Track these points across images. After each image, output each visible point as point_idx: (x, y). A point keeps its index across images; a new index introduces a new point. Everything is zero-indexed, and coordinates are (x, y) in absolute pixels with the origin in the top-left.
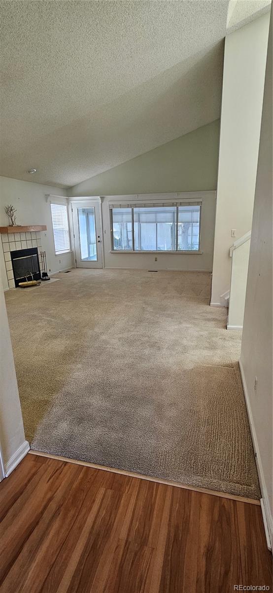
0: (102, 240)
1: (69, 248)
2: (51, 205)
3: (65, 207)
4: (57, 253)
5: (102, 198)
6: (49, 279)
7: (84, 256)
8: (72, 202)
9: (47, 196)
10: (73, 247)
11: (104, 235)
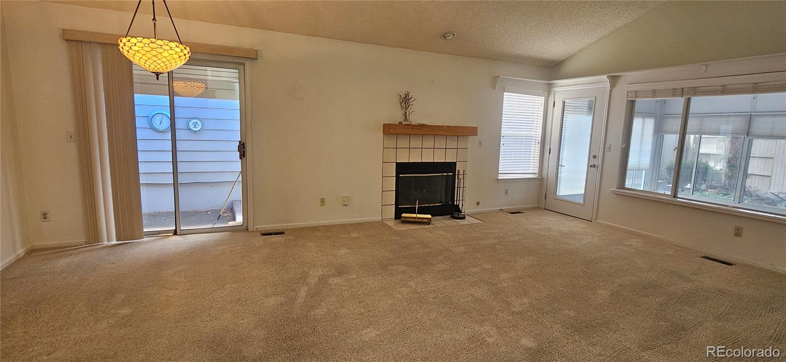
0: (600, 163)
1: (537, 171)
2: (505, 93)
3: (542, 99)
4: (500, 177)
5: (614, 80)
6: (464, 218)
7: (563, 191)
8: (556, 89)
9: (495, 79)
10: (545, 172)
11: (606, 153)
